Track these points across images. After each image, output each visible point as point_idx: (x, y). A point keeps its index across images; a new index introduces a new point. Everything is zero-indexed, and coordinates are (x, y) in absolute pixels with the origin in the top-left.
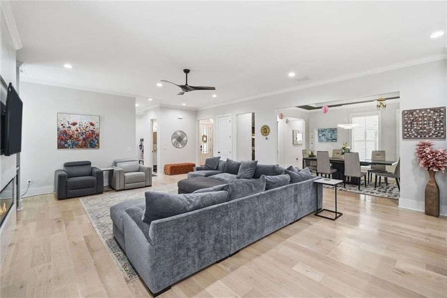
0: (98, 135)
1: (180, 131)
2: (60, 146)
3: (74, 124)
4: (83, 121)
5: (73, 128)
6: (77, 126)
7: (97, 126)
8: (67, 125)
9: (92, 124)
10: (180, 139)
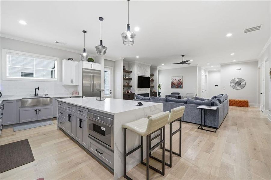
0: (182, 83)
1: (238, 78)
2: (172, 87)
3: (175, 80)
4: (177, 79)
5: (175, 81)
6: (176, 80)
7: (182, 80)
8: (173, 81)
9: (180, 80)
10: (238, 84)
